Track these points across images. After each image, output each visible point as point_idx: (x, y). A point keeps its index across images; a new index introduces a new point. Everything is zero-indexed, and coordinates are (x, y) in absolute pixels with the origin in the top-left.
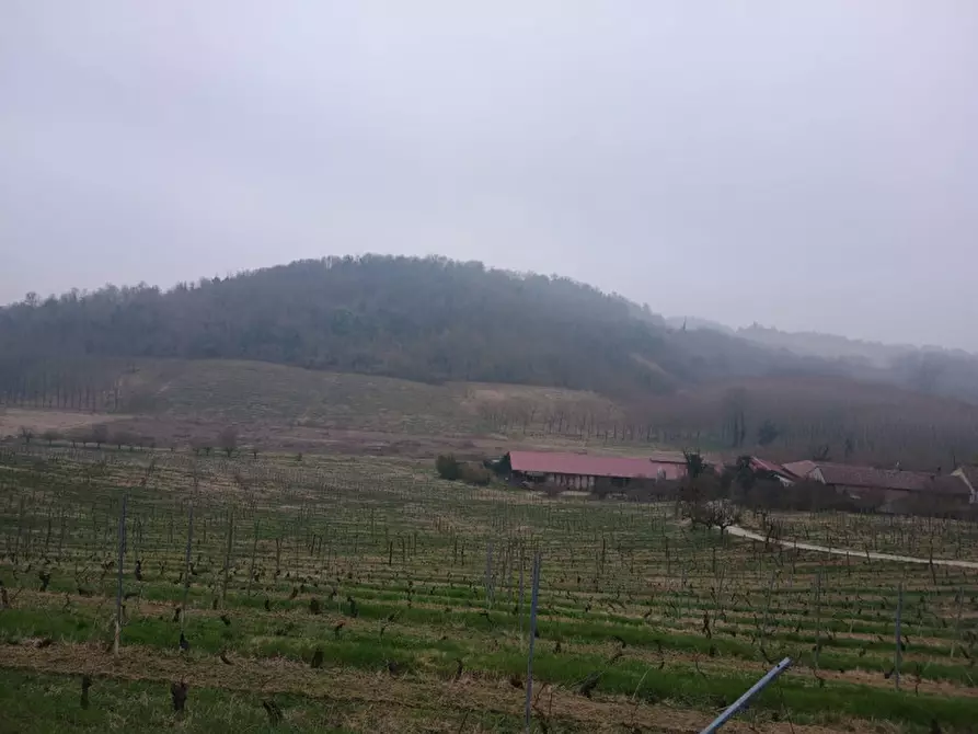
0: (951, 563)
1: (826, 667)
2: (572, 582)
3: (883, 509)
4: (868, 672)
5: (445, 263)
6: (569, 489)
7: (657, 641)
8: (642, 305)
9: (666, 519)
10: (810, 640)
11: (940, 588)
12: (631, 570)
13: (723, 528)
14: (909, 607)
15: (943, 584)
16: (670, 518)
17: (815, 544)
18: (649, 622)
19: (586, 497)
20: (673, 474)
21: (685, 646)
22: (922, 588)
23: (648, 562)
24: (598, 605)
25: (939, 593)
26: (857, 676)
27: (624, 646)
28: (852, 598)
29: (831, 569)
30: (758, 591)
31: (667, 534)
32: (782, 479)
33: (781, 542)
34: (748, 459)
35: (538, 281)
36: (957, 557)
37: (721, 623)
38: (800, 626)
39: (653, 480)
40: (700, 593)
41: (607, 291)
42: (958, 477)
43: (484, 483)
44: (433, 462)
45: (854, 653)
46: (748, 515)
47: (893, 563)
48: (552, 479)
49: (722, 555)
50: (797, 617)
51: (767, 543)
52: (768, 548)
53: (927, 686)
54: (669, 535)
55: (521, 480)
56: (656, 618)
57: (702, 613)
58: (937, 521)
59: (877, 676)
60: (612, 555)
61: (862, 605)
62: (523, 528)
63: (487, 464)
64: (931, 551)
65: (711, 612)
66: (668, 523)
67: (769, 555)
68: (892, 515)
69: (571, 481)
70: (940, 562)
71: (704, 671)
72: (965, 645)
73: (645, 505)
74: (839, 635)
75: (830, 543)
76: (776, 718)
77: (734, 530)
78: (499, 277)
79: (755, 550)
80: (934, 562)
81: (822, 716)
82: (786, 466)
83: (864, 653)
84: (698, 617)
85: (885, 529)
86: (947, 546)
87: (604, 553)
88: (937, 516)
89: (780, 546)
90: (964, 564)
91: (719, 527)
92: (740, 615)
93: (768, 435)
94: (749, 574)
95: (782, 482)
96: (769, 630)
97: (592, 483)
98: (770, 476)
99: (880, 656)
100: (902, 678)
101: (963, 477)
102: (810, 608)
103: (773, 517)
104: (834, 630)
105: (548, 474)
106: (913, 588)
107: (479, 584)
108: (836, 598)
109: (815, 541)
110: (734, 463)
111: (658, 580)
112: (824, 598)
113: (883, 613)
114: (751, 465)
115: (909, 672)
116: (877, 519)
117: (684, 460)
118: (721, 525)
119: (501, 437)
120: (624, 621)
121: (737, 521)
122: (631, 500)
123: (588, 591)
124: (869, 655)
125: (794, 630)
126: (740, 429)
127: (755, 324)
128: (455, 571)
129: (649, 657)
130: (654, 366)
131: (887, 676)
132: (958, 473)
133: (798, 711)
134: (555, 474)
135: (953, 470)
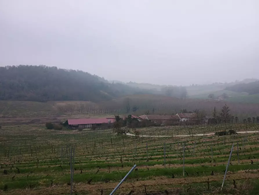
0: (176, 136)
1: (149, 165)
2: (87, 153)
3: (161, 125)
4: (159, 165)
5: (46, 67)
6: (85, 128)
7: (108, 166)
8: (102, 78)
9: (111, 133)
10: (146, 159)
11: (175, 142)
12: (103, 148)
13: (125, 134)
14: (168, 148)
15: (175, 141)
16: (112, 133)
17: (147, 135)
18: (107, 161)
19: (90, 130)
20: (112, 121)
21: (115, 166)
22: (171, 143)
23: (107, 145)
24: (94, 158)
25: (174, 143)
26: (156, 166)
27: (100, 168)
28: (156, 147)
29: (151, 141)
30: (134, 149)
31: (111, 137)
32: (139, 120)
33: (139, 136)
34: (131, 116)
35: (73, 72)
36: (178, 134)
37: (125, 158)
38: (144, 156)
39: (107, 123)
40: (120, 151)
41: (92, 74)
42: (177, 116)
43: (60, 129)
44: (44, 125)
45: (156, 161)
46: (131, 130)
47: (164, 137)
48: (80, 126)
49: (125, 141)
50: (143, 154)
51: (136, 136)
52: (136, 138)
53: (172, 166)
54: (112, 137)
55: (72, 127)
56: (109, 160)
57: (120, 156)
58: (173, 126)
59: (161, 165)
60: (97, 145)
61: (158, 149)
62: (72, 140)
63: (61, 124)
64: (172, 133)
65: (123, 156)
66: (112, 134)
67: (136, 139)
68: (164, 126)
69: (86, 126)
70: (174, 136)
71: (121, 172)
72: (180, 155)
73: (105, 130)
74: (153, 157)
75: (151, 134)
76: (137, 180)
77: (128, 134)
78: (62, 71)
79: (133, 139)
81: (148, 178)
82: (139, 116)
83: (158, 160)
84: (119, 158)
85: (162, 130)
86: (176, 132)
87: (95, 144)
88: (173, 125)
89: (139, 137)
90: (179, 136)
91: (124, 134)
92: (130, 155)
93: (135, 109)
94: (132, 145)
95: (139, 121)
96: (136, 158)
97: (91, 126)
98: (136, 119)
99: (161, 160)
100: (166, 165)
101: (179, 116)
102: (146, 151)
103: (137, 130)
104: (151, 156)
105: (79, 125)
106: (168, 143)
107: (60, 158)
108: (152, 148)
109: (147, 134)
110: (127, 117)
111: (110, 149)
112: (149, 148)
113: (163, 150)
114: (131, 117)
115: (168, 163)
116: (160, 128)
117: (115, 117)
118: (125, 133)
119: (65, 116)
120: (100, 162)
121: (129, 132)
122: (102, 129)
123: (91, 155)
124: (159, 160)
125: (142, 157)
126: (128, 108)
127: (130, 82)
128: (52, 155)
129: (106, 170)
130: (106, 93)
131: (163, 165)
132: (177, 115)
133: (142, 177)
134: (81, 125)
135: (176, 114)
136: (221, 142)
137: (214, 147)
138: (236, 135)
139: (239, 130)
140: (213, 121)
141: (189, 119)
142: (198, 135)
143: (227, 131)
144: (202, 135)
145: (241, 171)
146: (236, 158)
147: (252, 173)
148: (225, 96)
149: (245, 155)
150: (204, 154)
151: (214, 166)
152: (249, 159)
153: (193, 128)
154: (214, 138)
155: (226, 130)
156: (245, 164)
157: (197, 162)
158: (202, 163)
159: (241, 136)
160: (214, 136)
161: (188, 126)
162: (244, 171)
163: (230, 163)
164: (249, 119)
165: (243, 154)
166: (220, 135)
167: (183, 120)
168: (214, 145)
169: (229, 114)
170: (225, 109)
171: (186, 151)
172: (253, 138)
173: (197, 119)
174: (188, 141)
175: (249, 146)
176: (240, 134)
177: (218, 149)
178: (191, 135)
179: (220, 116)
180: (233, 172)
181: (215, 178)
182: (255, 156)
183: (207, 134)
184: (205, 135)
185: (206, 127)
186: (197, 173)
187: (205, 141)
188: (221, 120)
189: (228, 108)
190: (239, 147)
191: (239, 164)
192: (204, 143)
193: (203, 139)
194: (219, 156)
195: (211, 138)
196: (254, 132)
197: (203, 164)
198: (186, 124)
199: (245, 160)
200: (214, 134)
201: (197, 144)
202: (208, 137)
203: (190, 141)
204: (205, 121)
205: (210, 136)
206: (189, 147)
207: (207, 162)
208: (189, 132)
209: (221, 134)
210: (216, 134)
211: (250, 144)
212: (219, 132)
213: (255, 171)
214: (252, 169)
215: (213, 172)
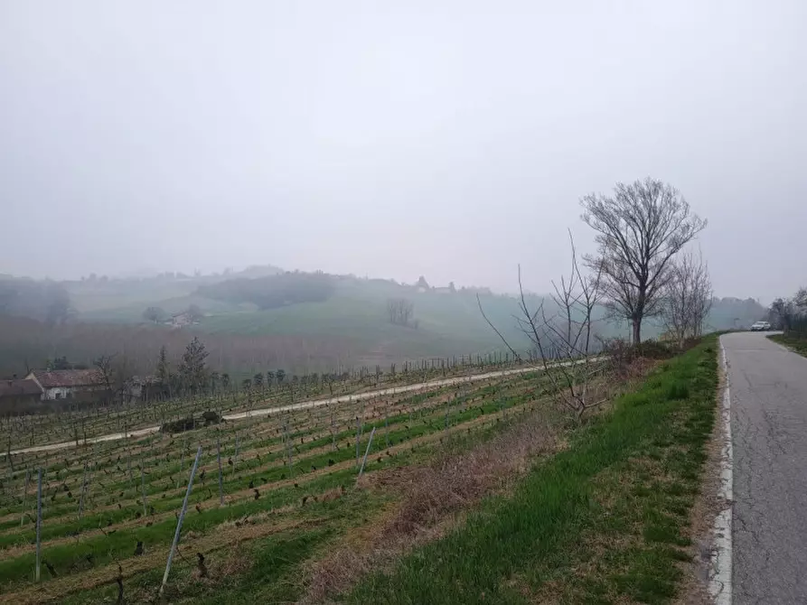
0: (26, 451)
11: (16, 473)
15: (19, 469)
25: (15, 478)
36: (33, 444)
42: (31, 380)
58: (12, 419)
64: (9, 444)
70: (17, 452)
72: (33, 513)
80: (11, 453)
86: (23, 438)
88: (15, 415)
90: (36, 449)
101: (37, 382)
132: (31, 377)
135: (26, 376)
136: (178, 451)
137: (153, 470)
138: (221, 426)
139: (231, 411)
140: (159, 391)
141: (75, 390)
142: (107, 438)
143: (197, 415)
144: (119, 436)
145: (226, 523)
146: (215, 491)
147: (253, 523)
148: (194, 314)
149: (240, 478)
150: (122, 495)
151: (149, 524)
152: (251, 487)
153: (89, 418)
154: (156, 441)
155: (195, 415)
156: (238, 503)
157: (93, 524)
158: (110, 525)
159: (235, 428)
160: (156, 438)
161: (73, 413)
162: (233, 523)
163: (197, 508)
164: (259, 377)
165: (236, 476)
166: (177, 431)
167: (53, 393)
168: (157, 464)
169: (205, 366)
170: (194, 354)
171: (59, 496)
172: (266, 429)
173: (103, 388)
174: (68, 464)
175: (253, 451)
176: (233, 421)
177: (164, 475)
178: (81, 442)
179: (179, 374)
180: (203, 530)
181: (144, 561)
182: (265, 477)
183: (135, 433)
184: (129, 436)
185: (134, 411)
186: (89, 558)
187: (126, 454)
188: (180, 388)
189: (201, 348)
190: (226, 459)
191: (223, 506)
192: (125, 460)
193: (121, 449)
194: (168, 494)
195: (147, 442)
196: (269, 411)
197: (111, 529)
198: (65, 408)
199: (239, 493)
200: (158, 428)
201: (100, 467)
202: (138, 440)
203: (76, 463)
204: (131, 392)
205: (145, 438)
206: (69, 481)
207: (125, 518)
208: (73, 434)
209: (177, 428)
210: (165, 428)
211: (256, 448)
212: (173, 424)
213: (262, 516)
214: (255, 512)
215: (140, 544)
